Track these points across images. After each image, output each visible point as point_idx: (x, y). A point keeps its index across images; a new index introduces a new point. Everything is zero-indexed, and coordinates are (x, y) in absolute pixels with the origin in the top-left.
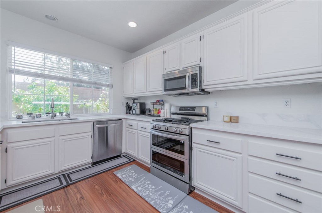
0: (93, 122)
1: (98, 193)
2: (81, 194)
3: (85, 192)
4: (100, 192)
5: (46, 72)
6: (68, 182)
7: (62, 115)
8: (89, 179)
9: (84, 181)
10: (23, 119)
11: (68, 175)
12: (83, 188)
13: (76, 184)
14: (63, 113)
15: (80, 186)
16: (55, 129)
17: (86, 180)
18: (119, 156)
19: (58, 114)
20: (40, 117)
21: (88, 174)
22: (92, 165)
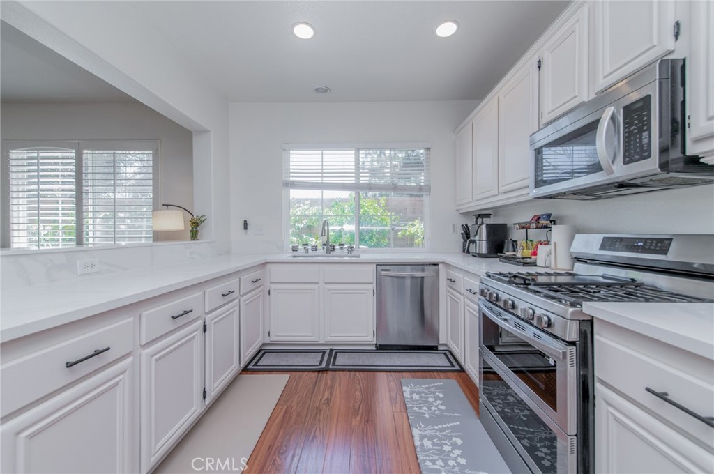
0: (377, 265)
1: (354, 406)
2: (331, 394)
3: (338, 392)
4: (357, 405)
5: (324, 179)
6: (329, 364)
7: (342, 248)
8: (357, 373)
9: (348, 373)
10: (299, 251)
11: (336, 353)
12: (340, 384)
13: (338, 372)
14: (343, 245)
15: (338, 379)
16: (319, 270)
17: (352, 373)
18: (432, 349)
19: (337, 247)
20: (316, 250)
21: (361, 364)
22: (377, 349)
